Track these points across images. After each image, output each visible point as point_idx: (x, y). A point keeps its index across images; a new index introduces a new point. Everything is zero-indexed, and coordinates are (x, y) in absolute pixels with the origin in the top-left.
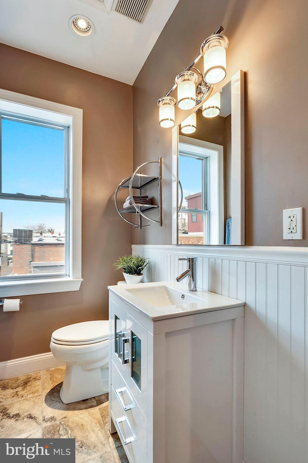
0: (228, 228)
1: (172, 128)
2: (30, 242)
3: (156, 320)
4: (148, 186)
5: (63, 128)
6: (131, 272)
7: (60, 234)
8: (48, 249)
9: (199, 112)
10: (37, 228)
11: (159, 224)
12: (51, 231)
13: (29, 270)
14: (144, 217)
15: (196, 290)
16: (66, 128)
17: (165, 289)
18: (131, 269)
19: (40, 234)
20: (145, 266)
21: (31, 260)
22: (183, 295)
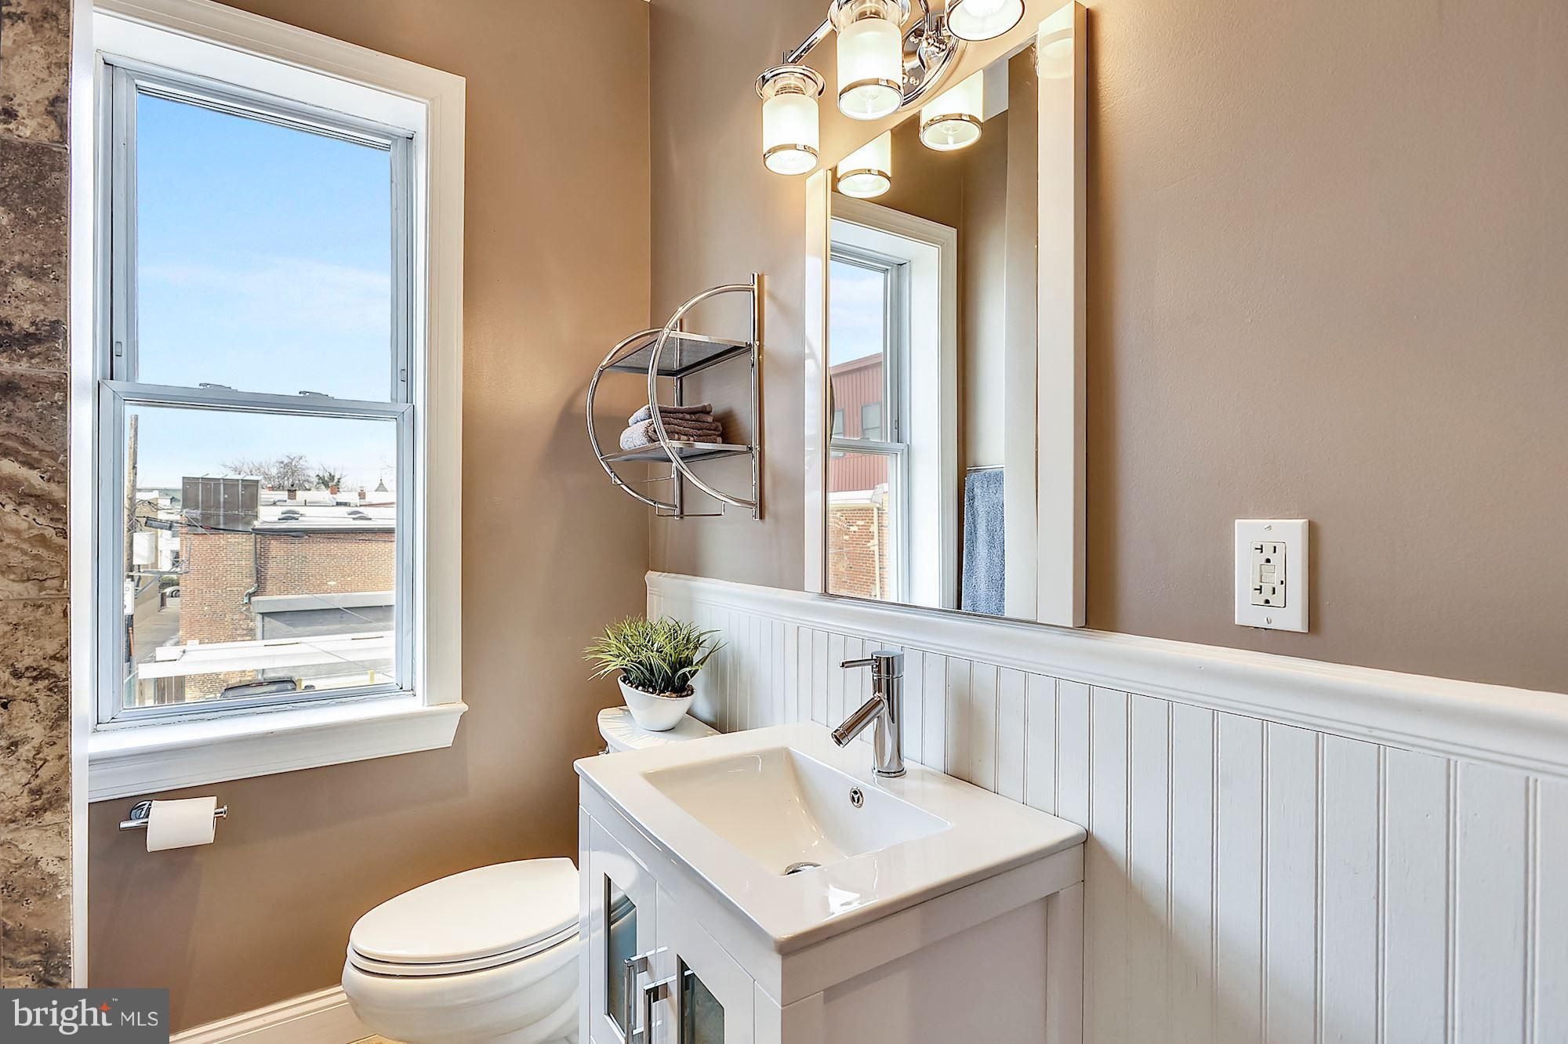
0: (972, 506)
1: (805, 176)
2: (248, 523)
3: (790, 949)
4: (710, 371)
5: (389, 142)
6: (651, 682)
7: (362, 495)
8: (317, 549)
9: (907, 133)
10: (274, 471)
11: (755, 510)
12: (330, 483)
13: (245, 627)
14: (694, 482)
15: (900, 773)
16: (400, 143)
17: (786, 761)
18: (651, 671)
19: (286, 493)
20: (702, 662)
21: (251, 591)
22: (856, 793)
